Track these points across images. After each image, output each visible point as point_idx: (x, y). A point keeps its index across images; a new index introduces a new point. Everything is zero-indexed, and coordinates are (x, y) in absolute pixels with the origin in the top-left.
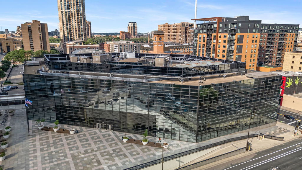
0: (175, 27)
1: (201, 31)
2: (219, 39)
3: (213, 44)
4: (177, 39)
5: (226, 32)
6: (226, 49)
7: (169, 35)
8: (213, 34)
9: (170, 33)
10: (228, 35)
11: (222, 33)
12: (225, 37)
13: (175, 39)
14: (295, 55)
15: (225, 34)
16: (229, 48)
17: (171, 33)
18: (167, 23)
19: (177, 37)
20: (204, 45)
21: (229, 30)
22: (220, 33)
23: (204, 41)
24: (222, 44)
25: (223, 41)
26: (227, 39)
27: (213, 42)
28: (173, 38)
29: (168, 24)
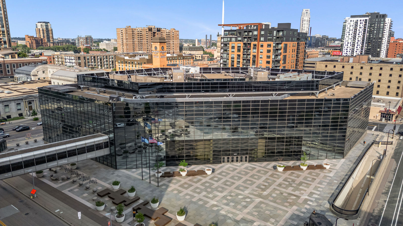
0: (141, 32)
1: (233, 39)
2: (260, 48)
3: (252, 54)
4: (144, 48)
5: (270, 40)
6: (271, 60)
7: (134, 42)
8: (253, 43)
9: (134, 39)
10: (273, 44)
11: (265, 41)
12: (269, 46)
13: (142, 48)
14: (328, 65)
15: (269, 43)
16: (275, 59)
17: (136, 40)
18: (130, 27)
19: (144, 45)
20: (239, 56)
21: (274, 38)
22: (262, 41)
23: (239, 50)
24: (265, 54)
25: (266, 51)
26: (271, 49)
27: (253, 52)
28: (139, 46)
29: (132, 27)
